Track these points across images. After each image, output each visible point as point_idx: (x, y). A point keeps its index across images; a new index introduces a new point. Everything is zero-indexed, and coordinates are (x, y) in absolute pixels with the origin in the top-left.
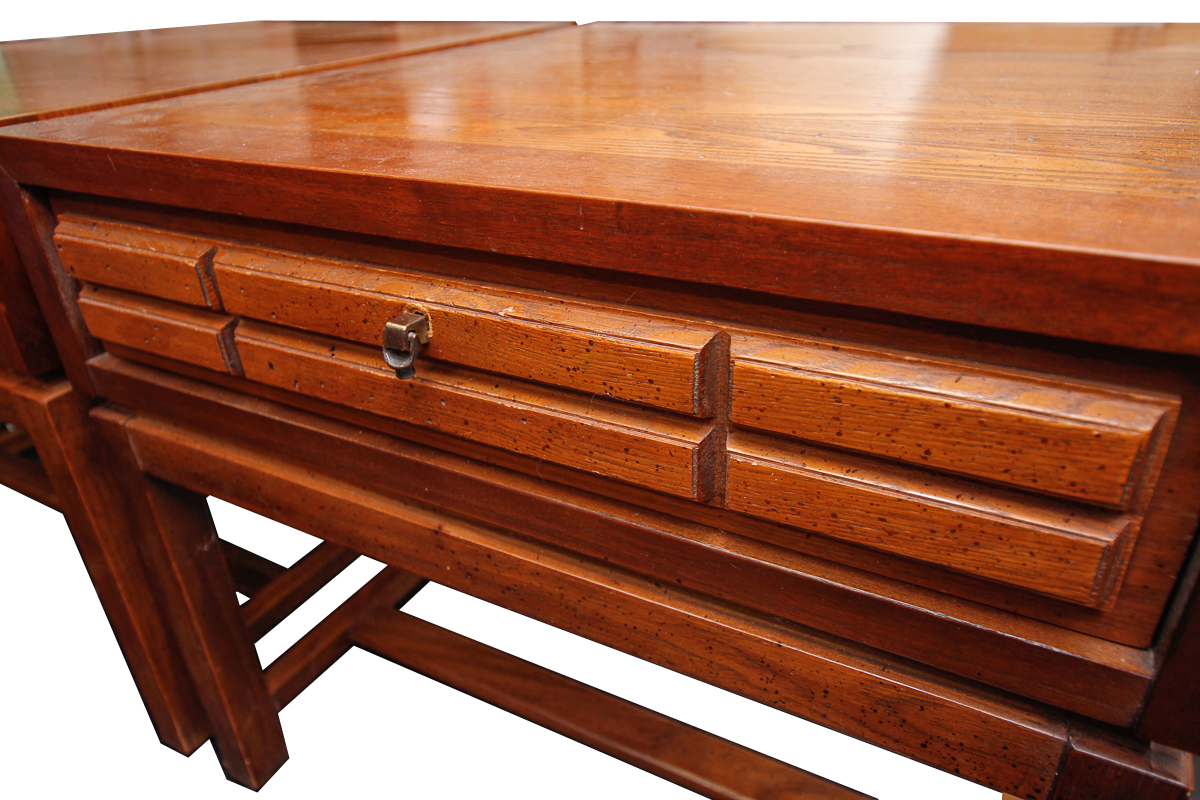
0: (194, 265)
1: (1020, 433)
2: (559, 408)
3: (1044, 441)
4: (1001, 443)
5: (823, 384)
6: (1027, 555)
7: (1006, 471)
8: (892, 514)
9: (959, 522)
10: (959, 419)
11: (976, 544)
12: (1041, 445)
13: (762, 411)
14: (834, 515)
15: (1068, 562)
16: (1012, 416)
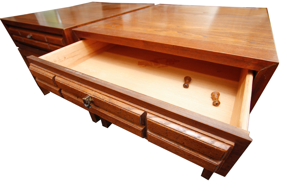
0: (52, 79)
1: (201, 145)
2: (117, 117)
3: (206, 147)
4: (198, 145)
5: (164, 127)
6: (202, 163)
7: (198, 150)
8: (177, 150)
9: (190, 155)
10: (189, 140)
11: (193, 159)
12: (205, 148)
13: (153, 128)
14: (167, 147)
15: (210, 166)
16: (200, 142)
